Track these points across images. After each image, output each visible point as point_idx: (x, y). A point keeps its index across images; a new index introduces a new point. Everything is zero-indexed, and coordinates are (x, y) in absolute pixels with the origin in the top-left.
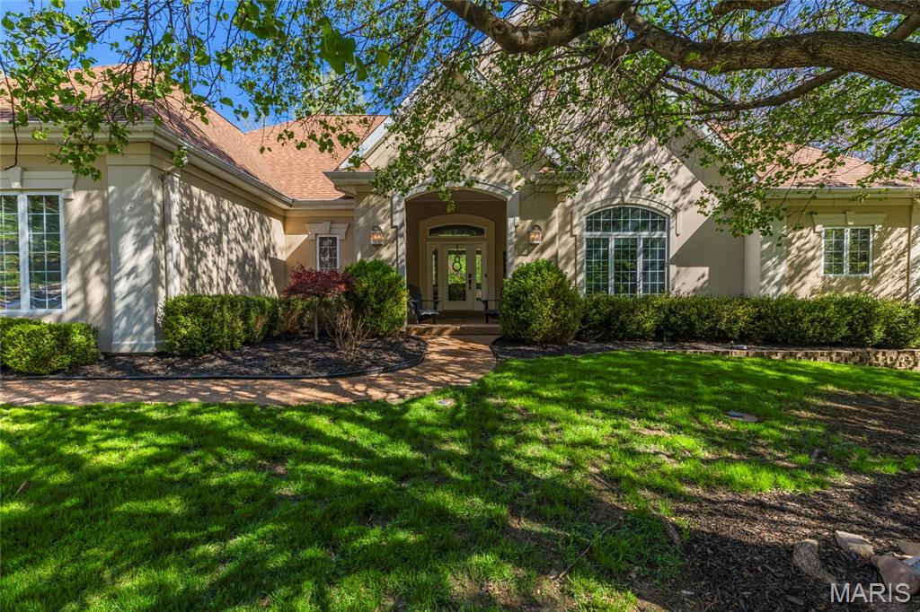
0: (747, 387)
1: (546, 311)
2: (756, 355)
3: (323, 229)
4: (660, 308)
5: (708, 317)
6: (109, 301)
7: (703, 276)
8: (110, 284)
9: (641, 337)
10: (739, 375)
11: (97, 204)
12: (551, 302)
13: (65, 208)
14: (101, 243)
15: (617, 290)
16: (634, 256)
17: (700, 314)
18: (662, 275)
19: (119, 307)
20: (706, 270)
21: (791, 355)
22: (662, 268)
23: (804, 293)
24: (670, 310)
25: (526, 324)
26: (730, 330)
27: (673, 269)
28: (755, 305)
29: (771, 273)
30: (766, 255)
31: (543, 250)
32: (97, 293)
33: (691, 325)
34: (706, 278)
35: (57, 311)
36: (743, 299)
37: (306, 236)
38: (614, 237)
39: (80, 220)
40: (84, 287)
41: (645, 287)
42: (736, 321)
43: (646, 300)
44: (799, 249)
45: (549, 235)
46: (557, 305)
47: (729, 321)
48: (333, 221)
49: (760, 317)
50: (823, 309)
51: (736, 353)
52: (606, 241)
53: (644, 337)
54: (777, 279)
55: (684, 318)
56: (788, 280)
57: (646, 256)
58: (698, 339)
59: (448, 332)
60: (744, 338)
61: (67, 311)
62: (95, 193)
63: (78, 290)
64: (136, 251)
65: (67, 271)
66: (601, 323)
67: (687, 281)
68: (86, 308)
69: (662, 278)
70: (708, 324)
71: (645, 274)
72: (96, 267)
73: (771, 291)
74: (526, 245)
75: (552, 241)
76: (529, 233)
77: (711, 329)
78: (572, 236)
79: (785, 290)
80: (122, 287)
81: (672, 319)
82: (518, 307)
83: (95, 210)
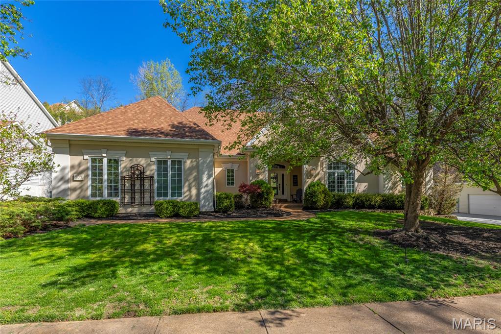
0: (381, 217)
1: (322, 198)
2: (383, 212)
3: (229, 166)
4: (354, 198)
5: (368, 200)
6: (198, 194)
7: (366, 186)
8: (199, 190)
9: (348, 207)
10: (379, 215)
11: (195, 163)
12: (323, 195)
13: (184, 164)
14: (195, 176)
15: (338, 191)
16: (344, 179)
17: (366, 199)
18: (353, 186)
19: (202, 196)
20: (367, 184)
21: (393, 212)
22: (353, 183)
23: (396, 193)
24: (357, 198)
25: (315, 203)
26: (375, 204)
27: (356, 184)
28: (382, 196)
29: (387, 186)
30: (385, 180)
31: (315, 177)
32: (194, 191)
33: (364, 203)
34: (367, 187)
35: (181, 198)
36: (379, 195)
37: (221, 169)
38: (337, 172)
39: (189, 168)
40: (190, 190)
41: (348, 190)
42: (377, 202)
43: (349, 195)
44: (395, 178)
45: (317, 172)
46: (325, 196)
47: (375, 202)
48: (233, 163)
49: (384, 200)
50: (401, 197)
51: (377, 211)
52: (334, 174)
53: (349, 208)
54: (389, 187)
55: (362, 201)
56: (391, 188)
57: (347, 179)
58: (366, 208)
59: (283, 206)
60: (380, 207)
61: (184, 197)
62: (194, 160)
63: (187, 191)
64: (207, 180)
65: (184, 185)
66: (336, 202)
67: (361, 188)
68: (191, 197)
69: (353, 187)
70: (368, 203)
71: (347, 186)
72: (193, 184)
73: (387, 192)
74: (310, 175)
75: (318, 174)
76: (311, 171)
77: (370, 204)
78: (323, 171)
79: (391, 192)
80: (203, 190)
81: (358, 201)
82: (312, 197)
83: (194, 165)
